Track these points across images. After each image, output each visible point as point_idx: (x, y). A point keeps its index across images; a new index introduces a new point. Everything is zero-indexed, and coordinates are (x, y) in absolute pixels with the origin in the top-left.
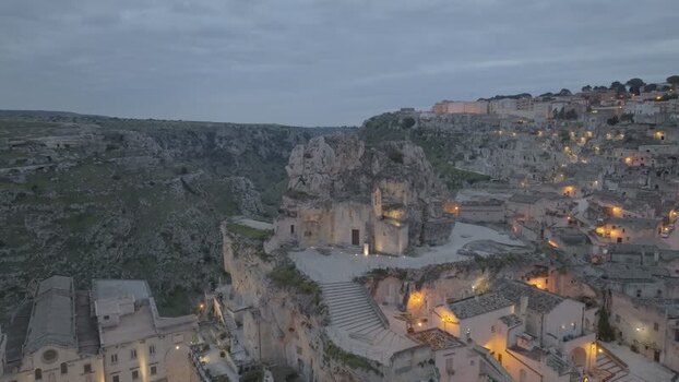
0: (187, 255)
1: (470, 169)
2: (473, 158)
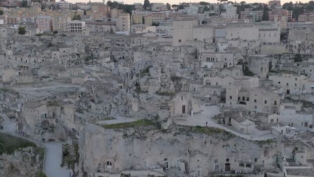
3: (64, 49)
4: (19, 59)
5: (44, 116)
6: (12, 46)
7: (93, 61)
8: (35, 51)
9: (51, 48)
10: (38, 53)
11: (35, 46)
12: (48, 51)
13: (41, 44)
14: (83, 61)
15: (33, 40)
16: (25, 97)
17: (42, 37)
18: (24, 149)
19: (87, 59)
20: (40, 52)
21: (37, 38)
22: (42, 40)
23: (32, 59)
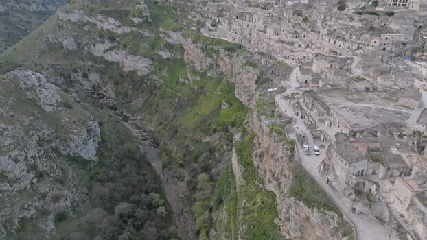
0: (17, 180)
1: (216, 35)
2: (214, 25)
3: (387, 35)
4: (332, 41)
5: (360, 174)
6: (328, 23)
7: (423, 55)
8: (351, 34)
9: (371, 32)
10: (354, 37)
11: (353, 27)
12: (367, 36)
13: (360, 25)
14: (408, 53)
15: (352, 19)
16: (336, 116)
17: (363, 17)
18: (326, 211)
19: (414, 51)
20: (356, 35)
21: (357, 17)
22: (362, 20)
23: (347, 44)
